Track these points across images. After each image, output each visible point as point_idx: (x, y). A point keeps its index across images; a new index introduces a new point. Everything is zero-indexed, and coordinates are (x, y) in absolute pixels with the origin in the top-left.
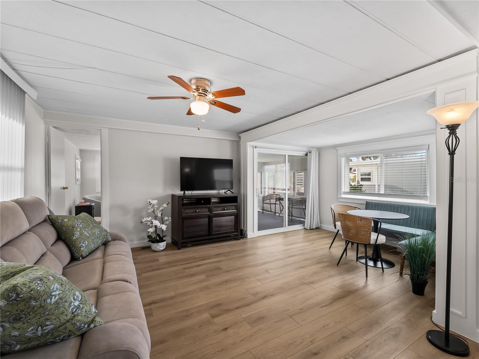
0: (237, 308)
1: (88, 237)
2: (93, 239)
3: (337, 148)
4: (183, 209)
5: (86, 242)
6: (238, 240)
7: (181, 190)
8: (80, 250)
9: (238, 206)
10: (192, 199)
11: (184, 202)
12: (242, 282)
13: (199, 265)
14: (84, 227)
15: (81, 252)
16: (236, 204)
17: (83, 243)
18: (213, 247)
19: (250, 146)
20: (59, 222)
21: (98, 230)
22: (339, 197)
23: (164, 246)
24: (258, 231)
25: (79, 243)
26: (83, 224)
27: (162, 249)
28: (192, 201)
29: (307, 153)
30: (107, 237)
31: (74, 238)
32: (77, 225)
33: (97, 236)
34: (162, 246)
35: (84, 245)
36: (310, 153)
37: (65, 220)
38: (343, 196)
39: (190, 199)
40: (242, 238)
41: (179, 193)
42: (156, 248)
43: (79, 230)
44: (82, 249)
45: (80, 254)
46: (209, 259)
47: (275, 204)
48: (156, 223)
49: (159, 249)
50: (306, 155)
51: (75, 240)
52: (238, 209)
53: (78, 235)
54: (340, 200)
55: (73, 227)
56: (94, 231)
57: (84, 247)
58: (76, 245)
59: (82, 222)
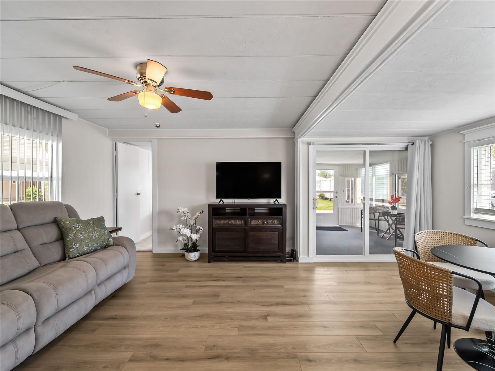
0: (167, 359)
1: (81, 240)
2: (88, 242)
3: (461, 132)
4: (213, 219)
5: (78, 244)
6: (283, 263)
7: (217, 198)
8: (69, 250)
9: (283, 219)
10: (235, 209)
11: (226, 211)
12: (217, 323)
13: (204, 286)
14: (81, 230)
15: (70, 253)
16: (281, 217)
17: (74, 244)
18: (244, 267)
19: (303, 142)
20: (61, 224)
21: (98, 234)
22: (466, 216)
23: (195, 257)
24: (317, 255)
25: (70, 244)
26: (81, 227)
27: (193, 259)
28: (235, 211)
29: (408, 146)
30: (109, 241)
31: (68, 239)
32: (75, 228)
33: (94, 240)
34: (193, 256)
35: (74, 247)
36: (413, 144)
37: (66, 223)
38: (475, 216)
39: (233, 209)
40: (290, 261)
41: (215, 201)
42: (187, 257)
43: (74, 232)
44: (71, 250)
45: (68, 255)
46: (223, 280)
47: (378, 220)
48: (187, 232)
49: (190, 259)
50: (407, 148)
51: (68, 241)
52: (283, 223)
53: (72, 238)
54: (467, 222)
55: (70, 229)
56: (92, 235)
57: (74, 249)
58: (67, 246)
59: (81, 226)
